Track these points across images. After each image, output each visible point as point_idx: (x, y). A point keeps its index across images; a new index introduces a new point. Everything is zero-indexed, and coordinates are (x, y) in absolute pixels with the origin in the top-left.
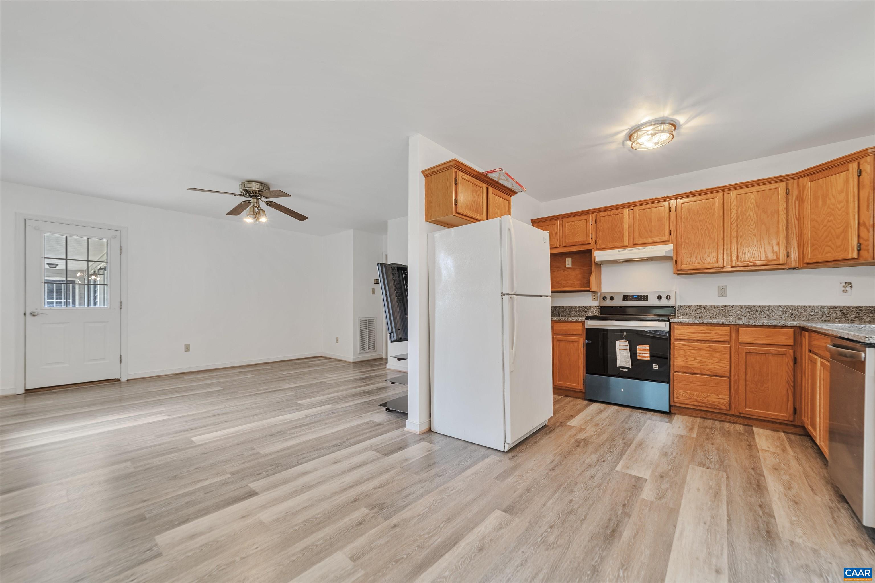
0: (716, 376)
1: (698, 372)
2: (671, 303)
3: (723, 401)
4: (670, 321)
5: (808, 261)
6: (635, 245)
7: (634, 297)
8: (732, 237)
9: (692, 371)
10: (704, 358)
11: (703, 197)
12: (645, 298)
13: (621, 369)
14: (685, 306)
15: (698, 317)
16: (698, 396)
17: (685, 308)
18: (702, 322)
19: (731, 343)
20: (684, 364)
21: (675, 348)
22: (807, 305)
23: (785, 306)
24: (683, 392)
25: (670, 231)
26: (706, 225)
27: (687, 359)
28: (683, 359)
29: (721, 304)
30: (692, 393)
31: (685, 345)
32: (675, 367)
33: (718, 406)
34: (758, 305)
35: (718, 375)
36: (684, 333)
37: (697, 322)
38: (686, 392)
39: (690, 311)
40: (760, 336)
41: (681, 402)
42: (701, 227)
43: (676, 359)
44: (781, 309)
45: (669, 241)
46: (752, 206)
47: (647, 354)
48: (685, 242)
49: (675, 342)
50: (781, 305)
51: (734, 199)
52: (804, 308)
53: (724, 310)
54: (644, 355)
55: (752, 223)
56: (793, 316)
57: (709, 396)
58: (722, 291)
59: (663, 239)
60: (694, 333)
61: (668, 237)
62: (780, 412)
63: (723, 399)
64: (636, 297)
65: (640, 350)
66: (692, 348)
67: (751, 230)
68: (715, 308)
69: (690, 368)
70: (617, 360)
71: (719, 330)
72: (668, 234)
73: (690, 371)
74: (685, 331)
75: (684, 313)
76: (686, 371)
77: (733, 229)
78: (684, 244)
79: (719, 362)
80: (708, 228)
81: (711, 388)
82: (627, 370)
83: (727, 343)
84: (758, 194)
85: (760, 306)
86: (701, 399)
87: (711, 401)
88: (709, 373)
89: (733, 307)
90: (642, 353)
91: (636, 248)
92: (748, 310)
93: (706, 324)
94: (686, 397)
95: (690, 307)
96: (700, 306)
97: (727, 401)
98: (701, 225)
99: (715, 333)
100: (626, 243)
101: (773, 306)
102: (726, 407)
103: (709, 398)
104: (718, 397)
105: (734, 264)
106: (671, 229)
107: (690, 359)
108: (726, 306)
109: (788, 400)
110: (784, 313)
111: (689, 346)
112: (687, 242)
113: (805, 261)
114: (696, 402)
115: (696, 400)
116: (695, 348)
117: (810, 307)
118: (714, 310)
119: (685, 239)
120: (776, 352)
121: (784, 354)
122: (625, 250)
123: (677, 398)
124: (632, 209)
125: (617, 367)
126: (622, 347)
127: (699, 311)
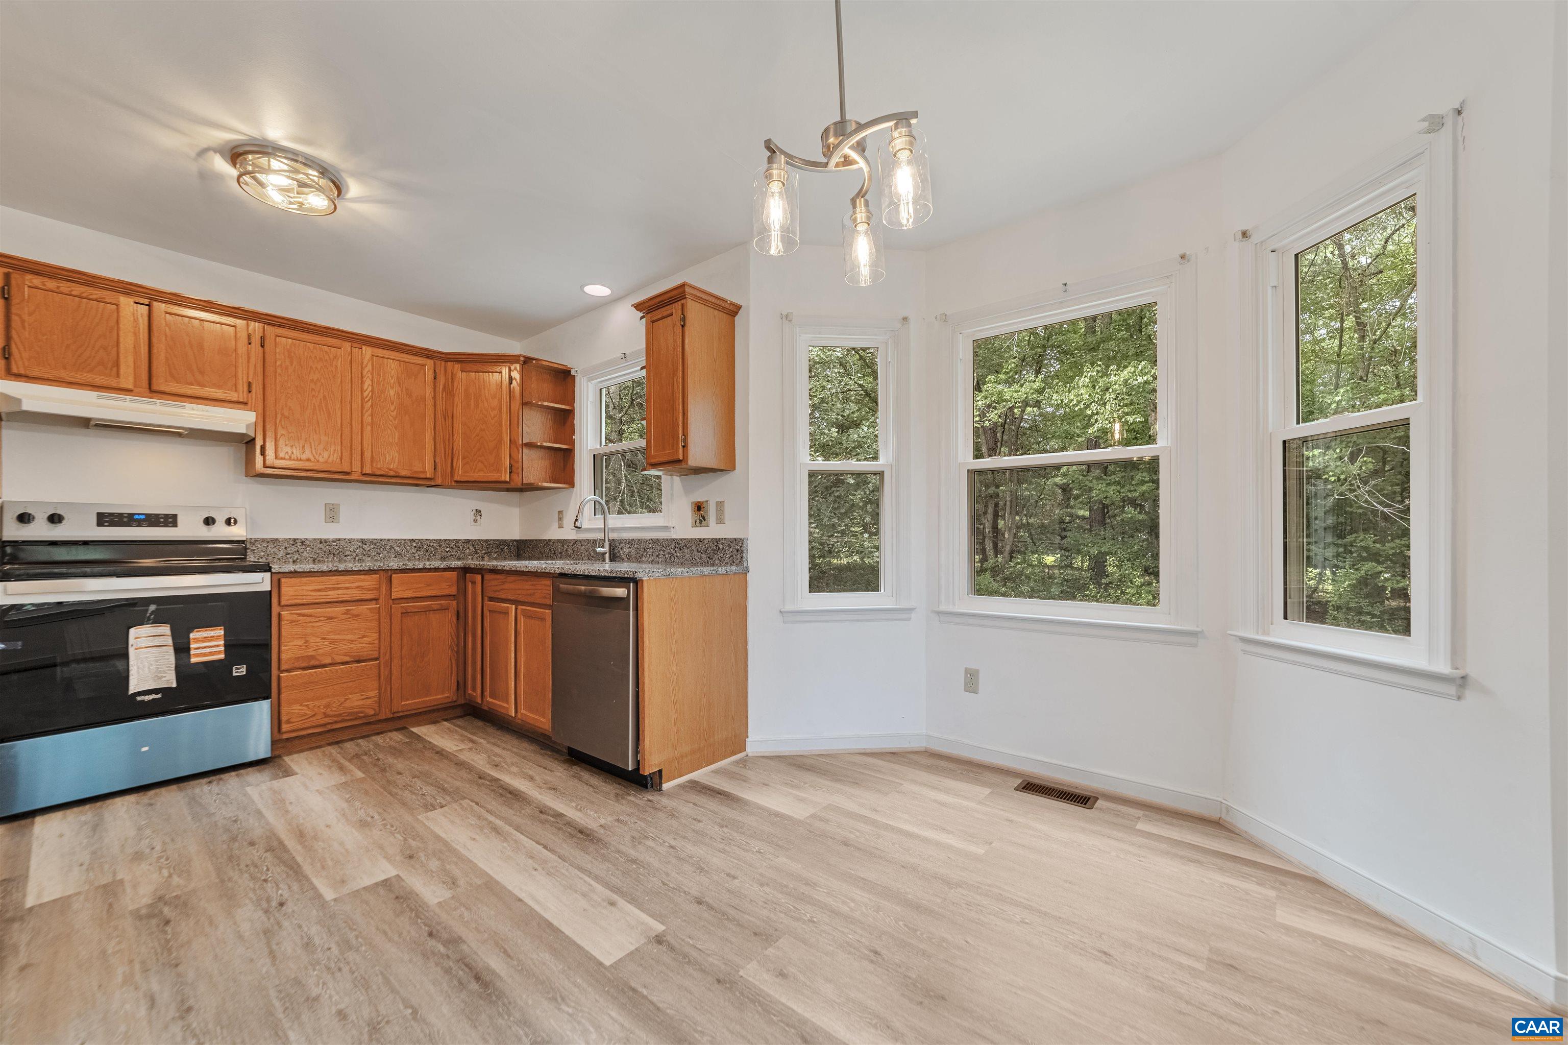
0: (358, 661)
1: (328, 661)
2: (237, 532)
3: (369, 702)
4: (273, 570)
5: (459, 479)
6: (155, 394)
7: (137, 517)
8: (365, 424)
9: (317, 663)
10: (339, 634)
11: (317, 339)
12: (170, 520)
13: (139, 698)
14: (263, 540)
15: (291, 560)
16: (327, 706)
17: (265, 544)
18: (335, 569)
19: (380, 601)
20: (301, 653)
21: (283, 623)
22: (442, 538)
23: (419, 540)
24: (300, 708)
25: (250, 384)
26: (322, 391)
27: (307, 642)
28: (300, 643)
29: (331, 536)
30: (317, 703)
31: (303, 615)
32: (283, 662)
33: (362, 712)
34: (387, 538)
35: (361, 659)
36: (301, 593)
37: (327, 569)
38: (307, 706)
39: (274, 549)
40: (420, 585)
41: (295, 727)
42: (313, 393)
43: (286, 646)
44: (414, 544)
45: (246, 404)
46: (392, 381)
47: (218, 646)
48: (282, 414)
49: (282, 613)
50: (414, 538)
51: (369, 360)
52: (439, 541)
53: (337, 547)
54: (208, 650)
55: (392, 408)
56: (427, 554)
57: (347, 699)
58: (332, 513)
59: (234, 396)
60: (319, 590)
61: (245, 396)
62: (443, 694)
63: (370, 698)
64: (143, 517)
65: (197, 640)
66: (317, 619)
67: (391, 418)
68: (321, 543)
69: (312, 657)
70: (131, 678)
71: (363, 581)
72: (246, 389)
73: (313, 663)
74: (304, 588)
75: (263, 554)
76: (305, 665)
77: (367, 411)
78: (279, 416)
79: (364, 637)
80: (324, 397)
81: (351, 684)
82: (159, 696)
83: (374, 602)
84: (400, 366)
85: (388, 540)
86: (334, 709)
87: (352, 708)
88: (347, 659)
89: (350, 541)
90: (205, 647)
91: (158, 401)
92: (372, 546)
93: (343, 571)
94: (305, 714)
95: (275, 541)
96: (295, 540)
97: (376, 699)
98: (313, 389)
99: (357, 587)
100: (127, 383)
101: (405, 540)
102: (374, 710)
103: (348, 704)
104: (363, 697)
105: (367, 470)
106: (250, 380)
107: (312, 640)
108: (339, 540)
109: (451, 673)
110: (418, 549)
111: (310, 616)
112: (286, 414)
113: (455, 478)
114: (325, 717)
115: (326, 715)
116: (323, 618)
117: (445, 540)
118: (320, 546)
119: (282, 409)
120: (438, 607)
121: (445, 609)
122: (125, 400)
123: (288, 722)
124: (147, 303)
125: (130, 692)
126: (144, 642)
127: (292, 549)
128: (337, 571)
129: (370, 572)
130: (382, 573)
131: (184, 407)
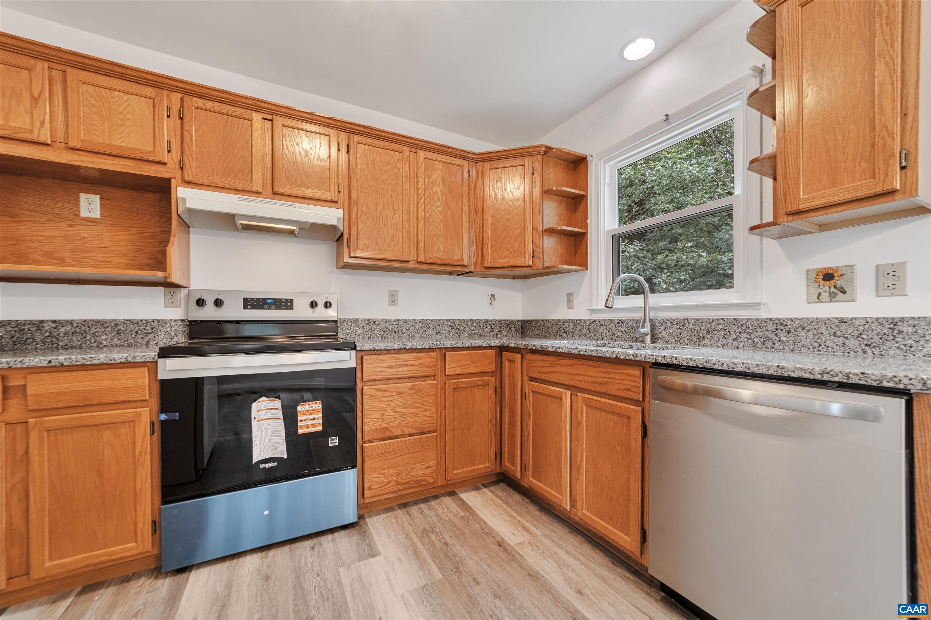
0: (421, 433)
1: (399, 433)
2: (332, 314)
3: (429, 471)
4: (358, 349)
5: (488, 265)
6: (276, 196)
7: (268, 301)
8: (419, 219)
9: (391, 435)
10: (407, 408)
11: (386, 144)
12: (287, 304)
13: (262, 466)
14: (349, 320)
15: (367, 337)
16: (398, 475)
17: (349, 324)
18: (403, 347)
19: (437, 377)
20: (378, 425)
21: (365, 397)
22: (469, 318)
23: (453, 320)
24: (379, 476)
25: (339, 186)
26: (389, 190)
27: (383, 415)
28: (378, 415)
29: (393, 317)
30: (391, 472)
31: (380, 390)
32: (365, 433)
33: (424, 480)
34: (431, 318)
35: (423, 431)
36: (378, 369)
37: (398, 348)
38: (383, 474)
39: (356, 328)
40: (467, 363)
41: (375, 494)
42: (383, 192)
43: (367, 418)
44: (449, 324)
45: (336, 202)
46: (438, 181)
47: (317, 418)
48: (362, 211)
49: (364, 388)
50: (449, 318)
51: (422, 163)
52: (466, 321)
53: (397, 326)
54: (310, 422)
55: (439, 204)
56: (458, 332)
57: (413, 468)
58: (393, 298)
59: (328, 196)
60: (392, 367)
61: (336, 195)
62: (484, 463)
63: (430, 467)
64: (272, 301)
65: (303, 413)
66: (390, 394)
67: (438, 212)
68: (386, 322)
69: (387, 429)
70: (254, 448)
71: (424, 358)
72: (337, 189)
73: (388, 434)
74: (380, 364)
75: (348, 331)
76: (381, 436)
77: (421, 207)
78: (359, 212)
79: (426, 410)
80: (391, 195)
81: (415, 454)
82: (276, 464)
83: (432, 378)
84: (444, 167)
85: (432, 320)
86: (404, 477)
87: (417, 476)
88: (413, 431)
89: (406, 321)
90: (308, 420)
91: (278, 202)
92: (421, 325)
93: (409, 349)
94: (383, 482)
95: (356, 321)
96: (369, 320)
97: (434, 468)
98: (383, 189)
99: (420, 364)
100: (258, 187)
101: (443, 320)
102: (434, 478)
103: (414, 473)
104: (426, 466)
105: (421, 259)
106: (340, 182)
107: (387, 413)
108: (398, 320)
109: (491, 445)
110: (452, 327)
111: (386, 391)
112: (365, 210)
114: (397, 485)
115: (398, 483)
116: (395, 393)
117: (471, 320)
118: (386, 325)
119: (362, 206)
120: (481, 383)
121: (485, 385)
122: (256, 201)
123: (370, 489)
124: (271, 119)
125: (254, 461)
126: (264, 415)
127: (367, 328)
128: (405, 349)
129: (430, 350)
130: (438, 351)
131: (295, 206)
